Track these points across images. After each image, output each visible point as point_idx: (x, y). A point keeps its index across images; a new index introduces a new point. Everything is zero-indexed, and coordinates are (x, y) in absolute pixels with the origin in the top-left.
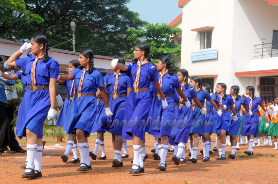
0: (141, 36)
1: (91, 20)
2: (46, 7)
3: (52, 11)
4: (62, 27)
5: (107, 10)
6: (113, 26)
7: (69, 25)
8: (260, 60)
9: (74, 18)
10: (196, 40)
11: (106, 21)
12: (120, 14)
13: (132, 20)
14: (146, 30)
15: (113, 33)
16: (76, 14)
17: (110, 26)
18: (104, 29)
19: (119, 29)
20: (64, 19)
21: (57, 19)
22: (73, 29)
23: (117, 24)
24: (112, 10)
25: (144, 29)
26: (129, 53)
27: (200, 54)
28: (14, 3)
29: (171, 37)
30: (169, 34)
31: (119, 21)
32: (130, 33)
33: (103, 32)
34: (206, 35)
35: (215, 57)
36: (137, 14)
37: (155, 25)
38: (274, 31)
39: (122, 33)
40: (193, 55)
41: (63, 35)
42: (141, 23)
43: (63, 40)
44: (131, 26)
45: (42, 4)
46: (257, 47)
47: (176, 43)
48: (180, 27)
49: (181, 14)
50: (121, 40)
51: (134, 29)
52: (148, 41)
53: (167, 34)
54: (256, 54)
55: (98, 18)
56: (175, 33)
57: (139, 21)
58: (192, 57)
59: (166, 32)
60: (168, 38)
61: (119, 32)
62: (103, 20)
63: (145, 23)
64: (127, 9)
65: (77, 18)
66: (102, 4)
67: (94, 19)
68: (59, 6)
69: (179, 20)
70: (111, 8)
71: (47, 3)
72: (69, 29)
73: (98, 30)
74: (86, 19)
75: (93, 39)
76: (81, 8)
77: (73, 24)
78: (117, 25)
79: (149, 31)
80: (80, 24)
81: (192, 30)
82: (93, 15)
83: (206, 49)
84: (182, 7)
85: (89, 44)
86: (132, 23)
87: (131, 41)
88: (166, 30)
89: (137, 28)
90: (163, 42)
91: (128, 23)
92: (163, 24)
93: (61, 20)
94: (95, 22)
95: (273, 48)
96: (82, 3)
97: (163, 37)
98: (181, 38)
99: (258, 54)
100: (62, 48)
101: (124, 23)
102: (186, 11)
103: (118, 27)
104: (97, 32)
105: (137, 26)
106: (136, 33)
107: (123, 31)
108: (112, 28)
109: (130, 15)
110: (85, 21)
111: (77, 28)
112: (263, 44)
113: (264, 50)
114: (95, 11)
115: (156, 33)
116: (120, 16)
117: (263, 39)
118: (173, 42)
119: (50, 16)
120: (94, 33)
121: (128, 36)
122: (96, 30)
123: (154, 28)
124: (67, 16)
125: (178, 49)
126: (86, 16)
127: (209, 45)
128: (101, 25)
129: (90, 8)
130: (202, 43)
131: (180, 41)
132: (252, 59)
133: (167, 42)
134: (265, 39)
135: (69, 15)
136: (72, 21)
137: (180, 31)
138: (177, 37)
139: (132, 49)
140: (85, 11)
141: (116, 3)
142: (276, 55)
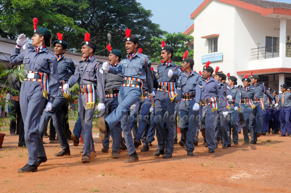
1: (122, 31)
2: (89, 23)
3: (93, 25)
4: (101, 38)
5: (135, 23)
6: (140, 35)
7: (106, 36)
8: (257, 61)
9: (109, 30)
10: (205, 46)
11: (134, 31)
12: (145, 26)
13: (155, 30)
14: (165, 38)
16: (111, 27)
19: (145, 37)
20: (102, 31)
21: (97, 31)
22: (109, 39)
24: (139, 23)
25: (164, 37)
26: (152, 57)
27: (208, 57)
28: (65, 21)
29: (185, 43)
30: (184, 41)
31: (144, 31)
32: (153, 41)
34: (213, 41)
35: (221, 59)
36: (158, 25)
37: (172, 34)
38: (267, 37)
39: (147, 41)
40: (203, 58)
41: (101, 44)
42: (161, 33)
43: (102, 48)
44: (153, 35)
45: (86, 20)
46: (254, 50)
47: (190, 48)
48: (192, 35)
49: (193, 25)
50: (146, 47)
54: (253, 57)
56: (188, 40)
57: (160, 31)
58: (202, 59)
59: (181, 40)
60: (183, 44)
61: (144, 40)
63: (165, 33)
64: (151, 21)
65: (112, 30)
66: (131, 18)
68: (98, 21)
69: (191, 29)
70: (138, 21)
71: (90, 19)
72: (106, 39)
74: (119, 31)
76: (115, 22)
77: (109, 35)
78: (143, 35)
79: (168, 39)
80: (115, 35)
81: (202, 38)
82: (124, 27)
83: (213, 53)
84: (194, 19)
86: (154, 33)
87: (154, 47)
88: (181, 38)
89: (158, 37)
90: (179, 47)
91: (151, 33)
92: (179, 33)
93: (100, 32)
95: (266, 51)
96: (116, 18)
97: (179, 43)
98: (193, 44)
99: (255, 56)
100: (101, 55)
101: (148, 33)
102: (197, 21)
105: (158, 35)
106: (158, 41)
107: (148, 39)
109: (153, 27)
110: (118, 32)
111: (112, 38)
112: (258, 48)
113: (259, 53)
114: (126, 24)
115: (174, 40)
116: (145, 28)
117: (258, 44)
118: (187, 47)
119: (92, 29)
121: (151, 43)
123: (172, 37)
124: (105, 29)
125: (191, 53)
126: (119, 28)
127: (216, 50)
129: (122, 22)
130: (210, 48)
131: (192, 47)
132: (250, 60)
133: (182, 47)
134: (260, 44)
136: (108, 32)
137: (192, 38)
138: (190, 43)
139: (155, 54)
140: (118, 24)
141: (142, 17)
142: (269, 57)
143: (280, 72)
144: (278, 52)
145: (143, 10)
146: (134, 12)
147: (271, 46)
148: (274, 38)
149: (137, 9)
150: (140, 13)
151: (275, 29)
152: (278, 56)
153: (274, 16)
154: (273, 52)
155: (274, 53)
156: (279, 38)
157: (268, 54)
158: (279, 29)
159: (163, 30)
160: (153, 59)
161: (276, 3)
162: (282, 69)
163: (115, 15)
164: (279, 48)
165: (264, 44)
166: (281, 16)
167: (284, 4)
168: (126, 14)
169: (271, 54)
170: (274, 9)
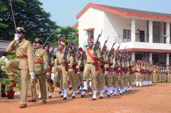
0: (58, 33)
1: (31, 26)
2: (8, 20)
3: (11, 22)
5: (40, 21)
6: (43, 29)
9: (22, 25)
10: (86, 35)
11: (39, 26)
12: (47, 23)
13: (53, 25)
15: (43, 32)
16: (23, 23)
17: (41, 29)
18: (39, 31)
19: (46, 30)
23: (45, 28)
24: (42, 21)
25: (59, 30)
29: (73, 34)
30: (72, 32)
31: (46, 26)
33: (38, 32)
34: (91, 32)
36: (55, 23)
37: (64, 27)
38: (124, 30)
39: (48, 32)
40: (85, 43)
42: (57, 27)
44: (52, 29)
45: (6, 19)
46: (116, 38)
47: (76, 37)
48: (78, 28)
49: (78, 22)
50: (48, 36)
51: (54, 30)
52: (62, 36)
53: (71, 32)
55: (35, 25)
56: (75, 32)
57: (56, 26)
58: (84, 44)
61: (46, 32)
62: (38, 26)
64: (50, 20)
65: (24, 25)
66: (37, 18)
67: (33, 26)
69: (77, 25)
70: (42, 20)
71: (8, 18)
73: (35, 31)
74: (29, 26)
75: (33, 36)
76: (26, 20)
79: (62, 31)
80: (26, 28)
81: (84, 30)
82: (32, 24)
84: (78, 19)
85: (31, 39)
86: (53, 27)
88: (70, 30)
89: (55, 30)
90: (69, 36)
91: (51, 27)
94: (34, 27)
95: (123, 38)
96: (27, 17)
97: (69, 34)
98: (78, 34)
101: (49, 27)
102: (80, 20)
103: (46, 29)
104: (35, 32)
105: (55, 28)
106: (55, 32)
107: (49, 31)
108: (43, 30)
109: (52, 23)
110: (28, 27)
112: (119, 37)
113: (120, 39)
114: (33, 22)
115: (66, 32)
116: (46, 24)
117: (118, 34)
120: (34, 33)
122: (34, 31)
123: (64, 29)
126: (29, 24)
128: (37, 29)
129: (31, 20)
131: (78, 36)
133: (71, 36)
134: (120, 34)
135: (20, 24)
137: (78, 30)
139: (53, 40)
140: (28, 22)
141: (44, 17)
142: (125, 42)
143: (132, 51)
144: (131, 39)
145: (45, 12)
146: (38, 14)
147: (126, 35)
148: (128, 30)
149: (41, 12)
150: (43, 15)
151: (128, 25)
152: (131, 41)
153: (128, 17)
154: (128, 38)
155: (129, 40)
156: (131, 30)
157: (125, 40)
158: (131, 25)
159: (59, 26)
160: (52, 44)
161: (129, 9)
162: (133, 49)
163: (26, 16)
164: (131, 36)
165: (122, 34)
166: (132, 17)
167: (133, 10)
168: (33, 15)
169: (127, 40)
170: (128, 13)
